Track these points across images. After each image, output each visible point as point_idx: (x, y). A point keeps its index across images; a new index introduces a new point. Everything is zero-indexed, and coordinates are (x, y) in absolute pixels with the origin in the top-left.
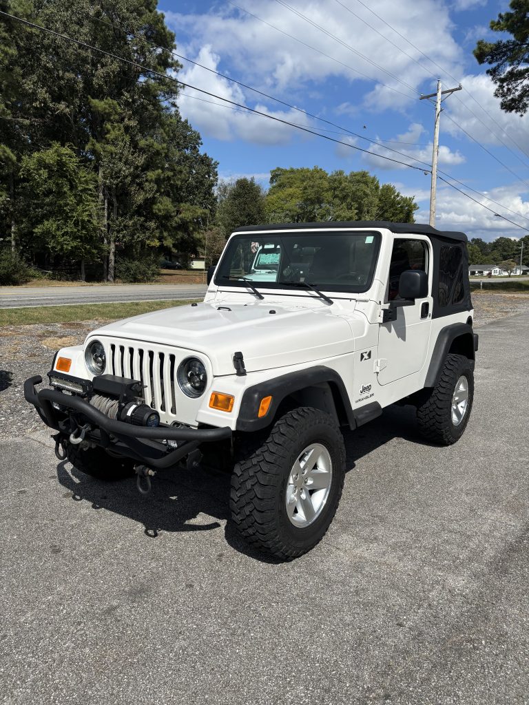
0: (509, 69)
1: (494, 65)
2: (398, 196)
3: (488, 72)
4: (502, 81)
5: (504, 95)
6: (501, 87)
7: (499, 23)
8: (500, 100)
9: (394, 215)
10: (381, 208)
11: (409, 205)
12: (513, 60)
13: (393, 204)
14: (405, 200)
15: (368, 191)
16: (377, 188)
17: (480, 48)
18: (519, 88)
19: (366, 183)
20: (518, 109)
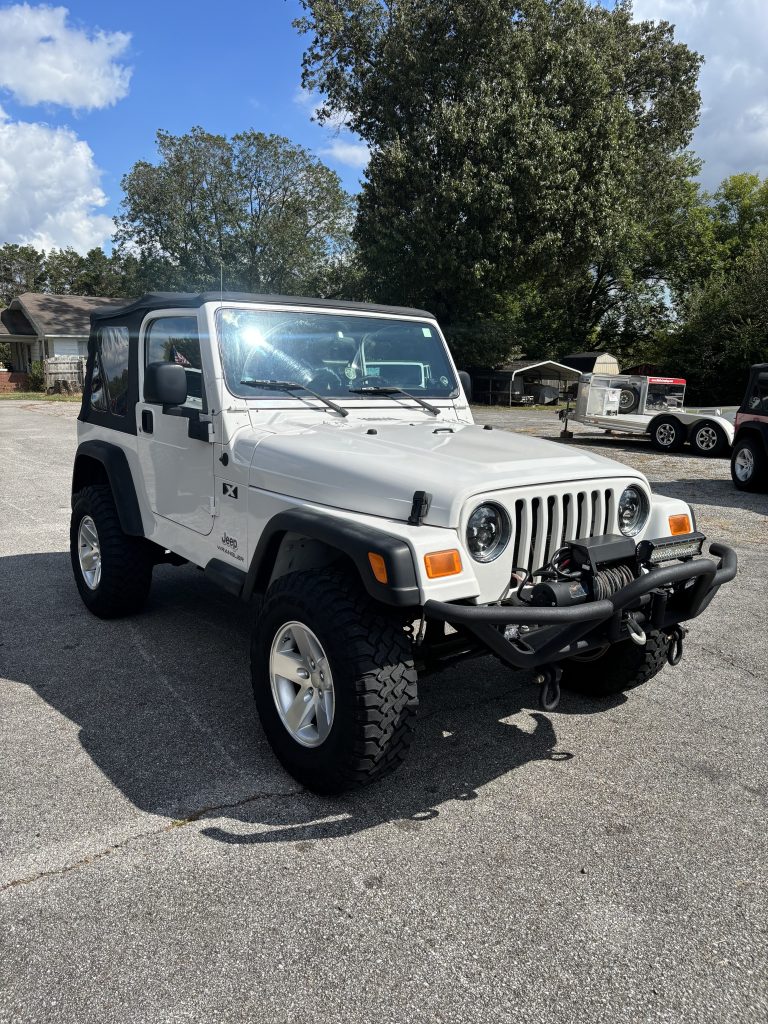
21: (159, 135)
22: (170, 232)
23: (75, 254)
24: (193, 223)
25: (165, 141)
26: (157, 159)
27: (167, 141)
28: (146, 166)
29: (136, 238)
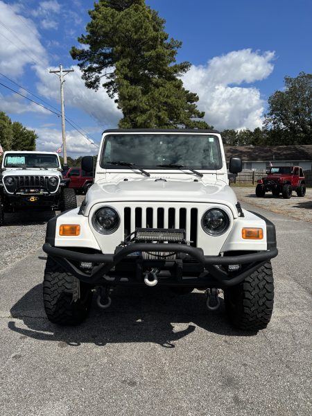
0: (89, 65)
1: (81, 62)
2: (24, 129)
3: (78, 65)
4: (85, 71)
5: (86, 79)
6: (85, 74)
7: (82, 39)
8: (85, 81)
9: (23, 141)
10: (15, 137)
11: (33, 136)
12: (91, 61)
13: (22, 134)
14: (29, 132)
15: (6, 125)
16: (10, 123)
17: (73, 51)
18: (94, 76)
19: (4, 119)
20: (94, 88)
21: (287, 79)
22: (287, 117)
23: (249, 131)
24: (296, 113)
25: (288, 80)
26: (284, 89)
27: (289, 81)
28: (279, 92)
29: (272, 122)
